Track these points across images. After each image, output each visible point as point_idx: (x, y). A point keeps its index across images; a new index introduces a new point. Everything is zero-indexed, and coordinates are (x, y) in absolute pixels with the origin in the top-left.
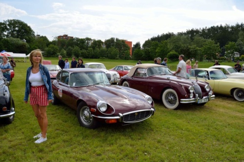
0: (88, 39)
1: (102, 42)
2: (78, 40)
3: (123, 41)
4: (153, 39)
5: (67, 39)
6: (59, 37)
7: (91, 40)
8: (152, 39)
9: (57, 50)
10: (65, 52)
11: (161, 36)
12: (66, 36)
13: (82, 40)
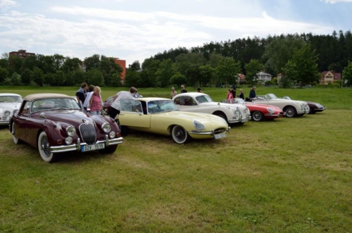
0: (59, 57)
1: (80, 62)
2: (42, 57)
3: (112, 60)
4: (159, 57)
5: (25, 57)
6: (12, 53)
7: (64, 58)
8: (156, 56)
9: (5, 74)
10: (19, 77)
11: (169, 53)
12: (23, 52)
13: (48, 57)
